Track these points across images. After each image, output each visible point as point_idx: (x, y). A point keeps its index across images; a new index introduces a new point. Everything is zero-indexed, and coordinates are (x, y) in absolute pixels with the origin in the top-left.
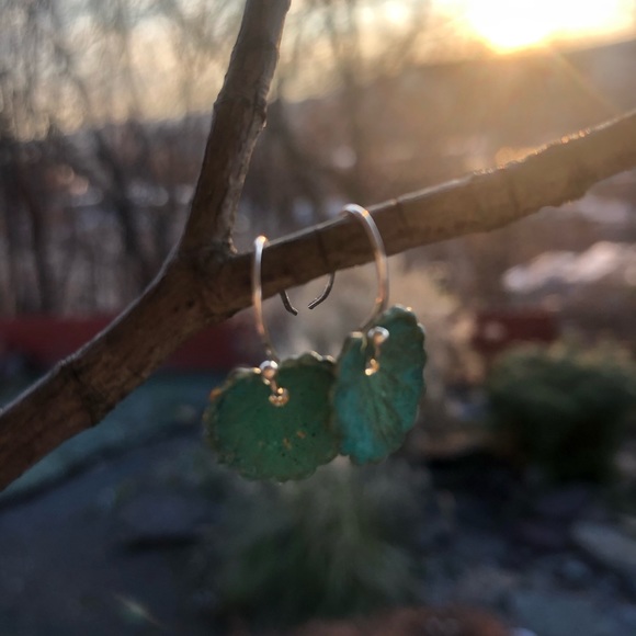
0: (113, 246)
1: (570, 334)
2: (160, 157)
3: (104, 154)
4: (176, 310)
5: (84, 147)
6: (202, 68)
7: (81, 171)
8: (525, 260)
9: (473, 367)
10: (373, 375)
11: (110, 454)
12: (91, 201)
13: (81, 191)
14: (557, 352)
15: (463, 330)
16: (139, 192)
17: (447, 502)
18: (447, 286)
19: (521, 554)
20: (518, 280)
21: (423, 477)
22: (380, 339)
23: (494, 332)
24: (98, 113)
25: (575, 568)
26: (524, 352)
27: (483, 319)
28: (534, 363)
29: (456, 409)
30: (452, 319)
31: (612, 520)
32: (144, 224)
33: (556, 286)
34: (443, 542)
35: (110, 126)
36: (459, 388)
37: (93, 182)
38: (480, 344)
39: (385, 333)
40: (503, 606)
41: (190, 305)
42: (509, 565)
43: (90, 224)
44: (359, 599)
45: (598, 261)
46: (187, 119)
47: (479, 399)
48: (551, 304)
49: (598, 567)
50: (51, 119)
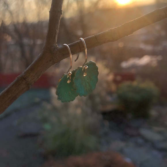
0: (18, 55)
1: (139, 79)
3: (17, 30)
5: (11, 28)
6: (43, 9)
7: (9, 34)
9: (113, 87)
10: (85, 76)
12: (13, 43)
13: (9, 39)
14: (135, 83)
15: (111, 77)
16: (26, 41)
17: (107, 123)
18: (106, 66)
19: (126, 137)
20: (124, 65)
21: (101, 117)
23: (119, 78)
24: (15, 20)
25: (140, 141)
26: (126, 84)
27: (116, 75)
29: (109, 99)
30: (108, 75)
32: (27, 49)
33: (134, 66)
34: (106, 134)
35: (18, 23)
36: (110, 93)
37: (13, 38)
38: (115, 81)
39: (87, 67)
40: (121, 151)
41: (50, 61)
42: (123, 140)
43: (12, 49)
46: (39, 22)
47: (115, 96)
48: (133, 71)
49: (146, 141)
50: (2, 21)
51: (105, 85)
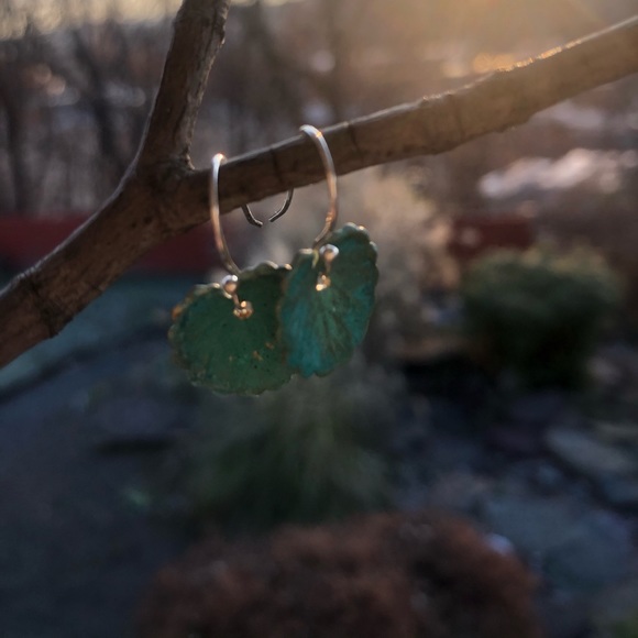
0: (89, 146)
1: (546, 240)
2: (138, 58)
3: (83, 54)
4: (134, 225)
5: (62, 46)
7: (58, 71)
8: (501, 166)
9: (449, 272)
10: (324, 291)
11: (84, 356)
12: (69, 101)
13: (57, 90)
14: (532, 258)
15: (439, 235)
16: (116, 93)
17: (422, 407)
18: (424, 192)
19: (495, 459)
20: (494, 186)
21: (398, 382)
22: (330, 257)
23: (470, 237)
24: (77, 12)
25: (548, 474)
26: (500, 257)
27: (459, 225)
28: (510, 269)
29: (431, 314)
30: (428, 224)
31: (585, 426)
32: (121, 124)
33: (531, 193)
34: (418, 447)
35: (88, 26)
36: (435, 294)
37: (70, 82)
38: (456, 249)
39: (336, 250)
40: (476, 512)
41: (148, 221)
42: (483, 470)
43: (66, 124)
44: (334, 504)
45: (574, 168)
47: (454, 304)
48: (526, 210)
49: (571, 473)
50: (29, 18)
51: (415, 264)
